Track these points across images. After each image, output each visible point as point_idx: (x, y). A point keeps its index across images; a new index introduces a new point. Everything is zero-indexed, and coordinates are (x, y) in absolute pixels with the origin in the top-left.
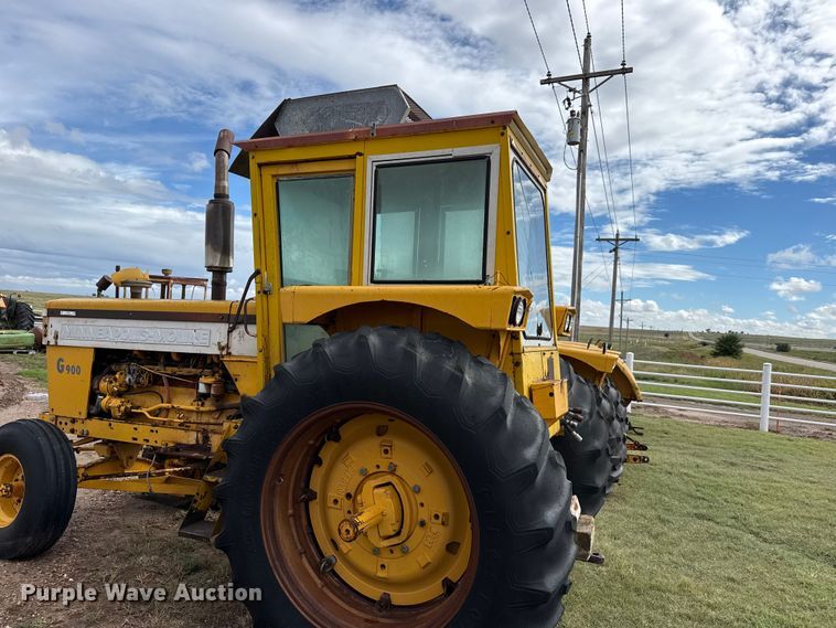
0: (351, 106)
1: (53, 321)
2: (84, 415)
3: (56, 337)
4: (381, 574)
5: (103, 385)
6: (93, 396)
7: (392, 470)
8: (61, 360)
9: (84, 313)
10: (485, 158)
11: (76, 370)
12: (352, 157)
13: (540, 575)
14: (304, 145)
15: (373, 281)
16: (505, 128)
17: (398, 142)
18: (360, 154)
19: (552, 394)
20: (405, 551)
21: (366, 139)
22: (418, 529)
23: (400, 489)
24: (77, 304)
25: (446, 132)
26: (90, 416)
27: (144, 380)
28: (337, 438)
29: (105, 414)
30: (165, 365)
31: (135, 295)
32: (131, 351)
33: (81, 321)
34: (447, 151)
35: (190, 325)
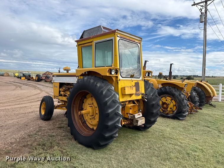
0: (94, 31)
1: (53, 77)
2: (58, 96)
3: (54, 81)
4: (91, 123)
5: (61, 90)
6: (60, 92)
7: (93, 104)
8: (55, 85)
9: (58, 76)
10: (112, 40)
11: (57, 87)
12: (92, 42)
13: (108, 122)
14: (84, 40)
15: (95, 67)
16: (115, 33)
17: (99, 38)
18: (93, 41)
19: (125, 89)
20: (95, 119)
21: (93, 38)
22: (96, 115)
23: (93, 107)
24: (56, 74)
25: (106, 35)
26: (59, 96)
27: (67, 89)
28: (86, 98)
29: (61, 95)
30: (70, 86)
31: (67, 72)
32: (65, 83)
33: (57, 77)
34: (106, 39)
35: (73, 78)
